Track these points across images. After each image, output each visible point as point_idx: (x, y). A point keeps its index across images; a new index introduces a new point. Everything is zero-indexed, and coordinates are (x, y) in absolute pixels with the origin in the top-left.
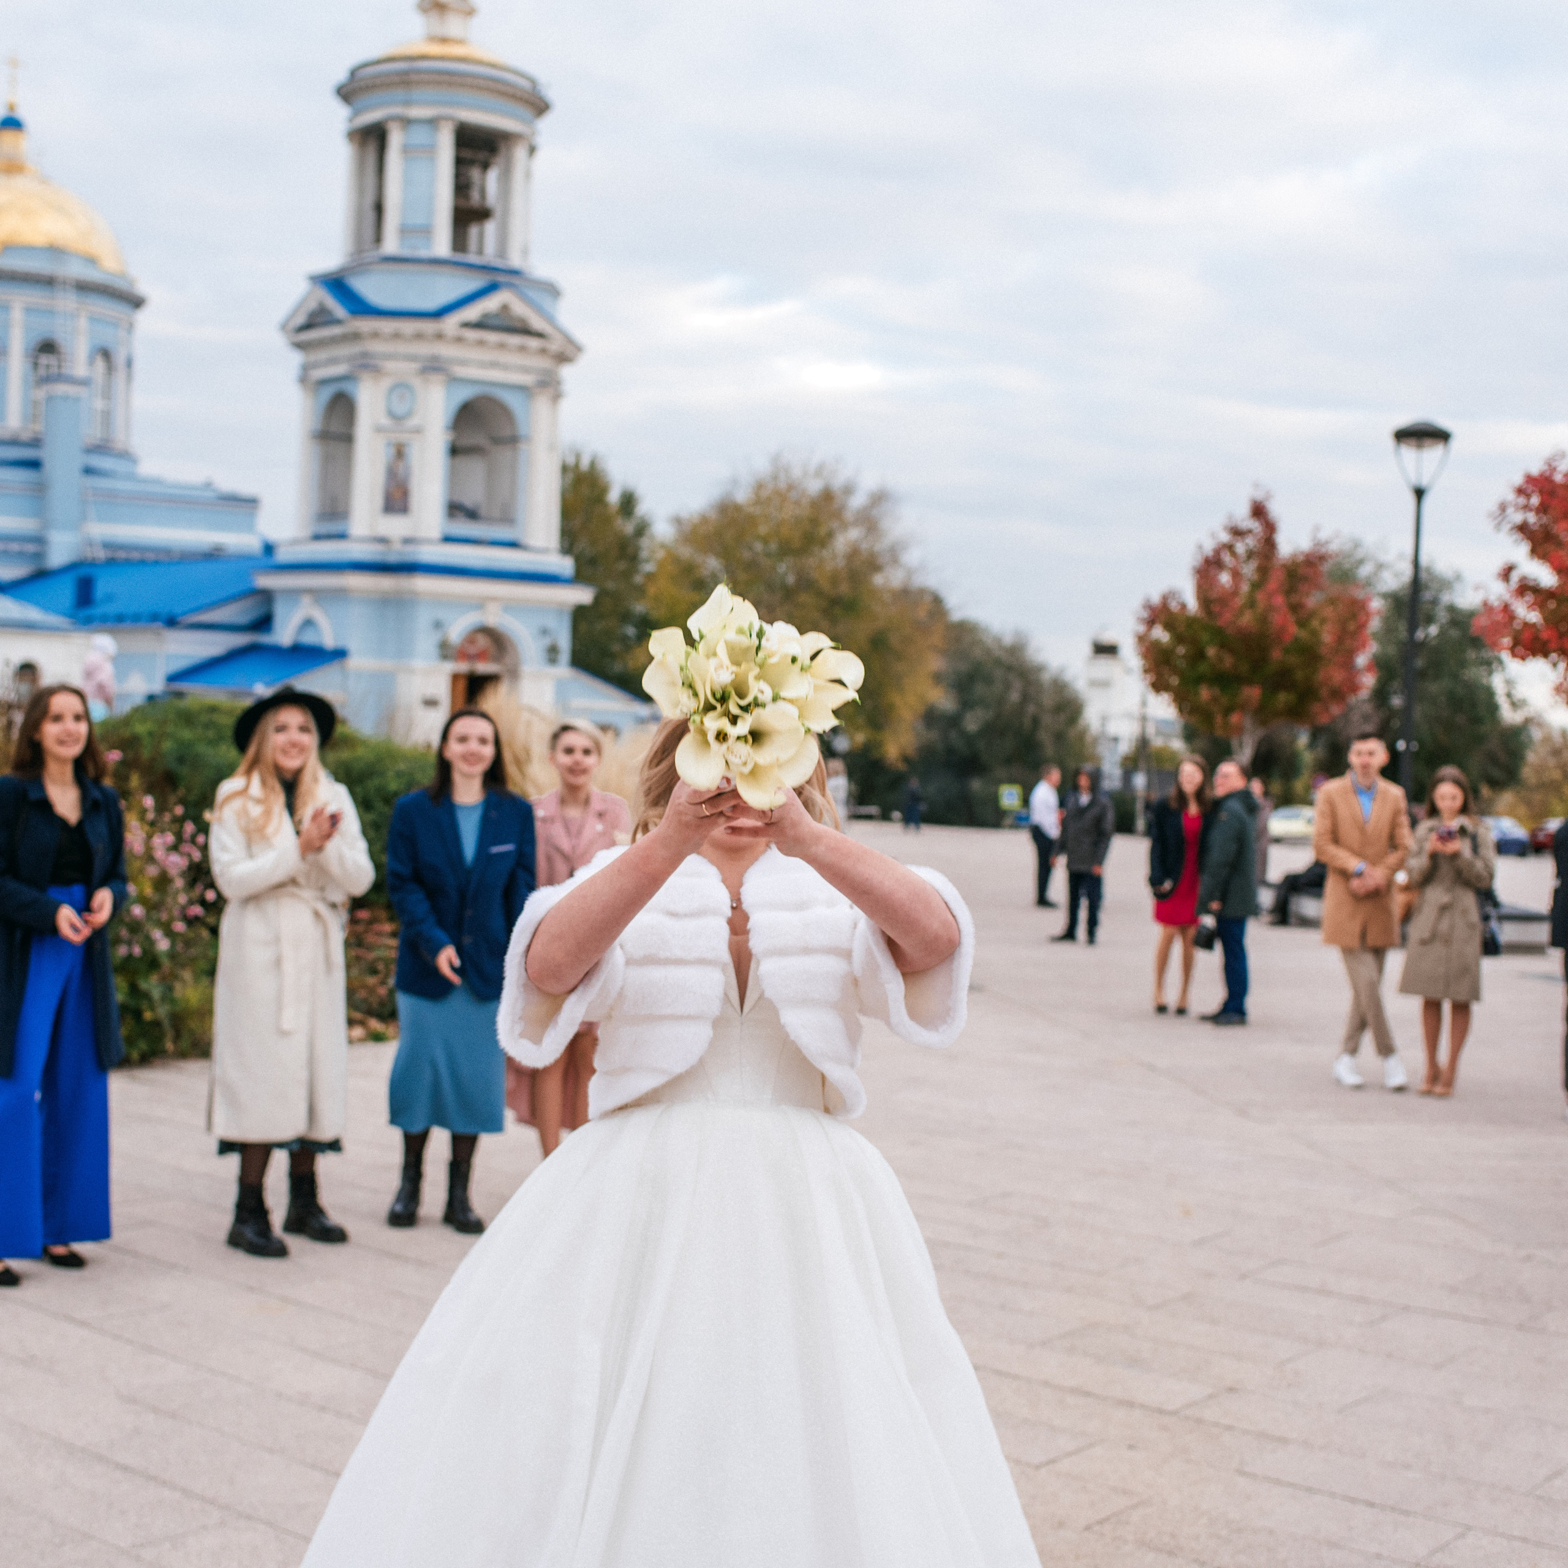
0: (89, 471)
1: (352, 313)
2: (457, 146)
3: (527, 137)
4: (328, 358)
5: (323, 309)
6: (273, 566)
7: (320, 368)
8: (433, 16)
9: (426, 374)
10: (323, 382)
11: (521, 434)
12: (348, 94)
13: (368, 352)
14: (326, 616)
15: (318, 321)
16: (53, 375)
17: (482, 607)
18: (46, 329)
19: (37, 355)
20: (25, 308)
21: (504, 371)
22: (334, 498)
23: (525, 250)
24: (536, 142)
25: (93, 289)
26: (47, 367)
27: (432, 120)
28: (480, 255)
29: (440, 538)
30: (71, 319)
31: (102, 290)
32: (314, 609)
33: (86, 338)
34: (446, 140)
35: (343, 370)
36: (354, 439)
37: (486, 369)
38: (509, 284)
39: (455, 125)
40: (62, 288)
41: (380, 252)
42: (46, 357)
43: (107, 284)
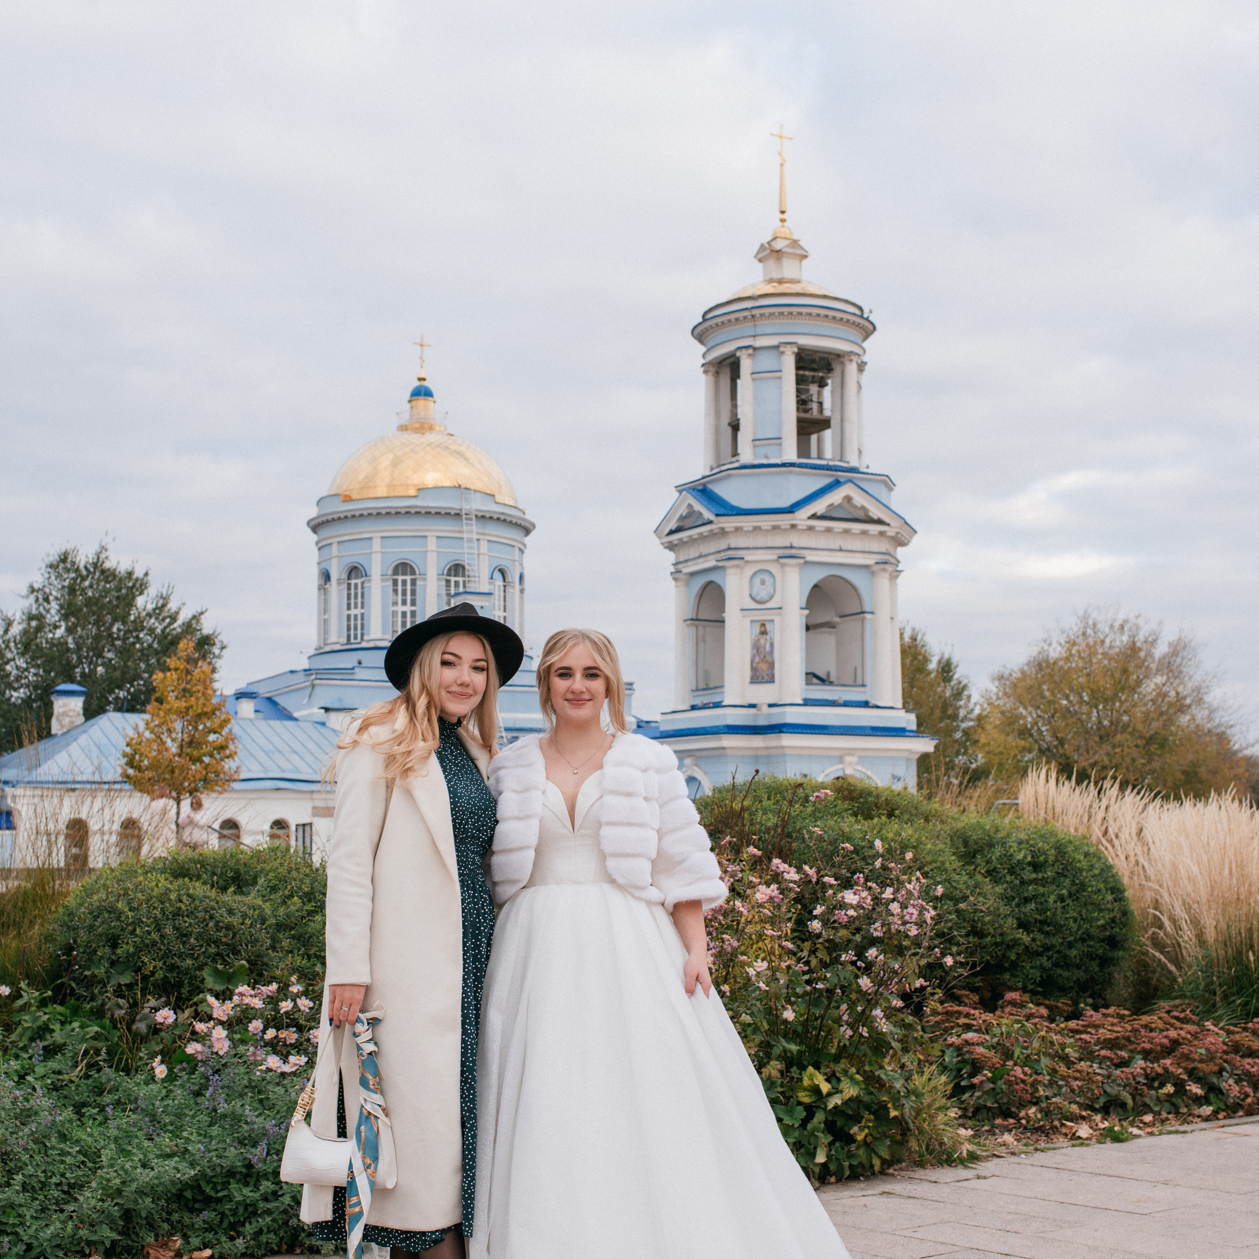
1: (717, 515)
2: (798, 368)
3: (859, 355)
4: (697, 555)
5: (692, 512)
6: (658, 735)
7: (690, 563)
8: (771, 263)
9: (783, 561)
10: (692, 574)
11: (867, 608)
12: (700, 334)
13: (732, 546)
14: (705, 773)
15: (687, 523)
16: (461, 589)
17: (841, 760)
18: (455, 553)
19: (449, 574)
20: (438, 537)
21: (849, 554)
22: (706, 673)
23: (860, 452)
24: (865, 358)
25: (491, 518)
26: (457, 584)
27: (776, 347)
28: (820, 457)
29: (801, 702)
30: (475, 544)
31: (498, 519)
32: (695, 768)
33: (486, 558)
34: (789, 363)
35: (711, 563)
36: (723, 622)
37: (833, 554)
38: (850, 481)
39: (796, 350)
40: (466, 519)
41: (738, 461)
42: (456, 576)
43: (502, 513)
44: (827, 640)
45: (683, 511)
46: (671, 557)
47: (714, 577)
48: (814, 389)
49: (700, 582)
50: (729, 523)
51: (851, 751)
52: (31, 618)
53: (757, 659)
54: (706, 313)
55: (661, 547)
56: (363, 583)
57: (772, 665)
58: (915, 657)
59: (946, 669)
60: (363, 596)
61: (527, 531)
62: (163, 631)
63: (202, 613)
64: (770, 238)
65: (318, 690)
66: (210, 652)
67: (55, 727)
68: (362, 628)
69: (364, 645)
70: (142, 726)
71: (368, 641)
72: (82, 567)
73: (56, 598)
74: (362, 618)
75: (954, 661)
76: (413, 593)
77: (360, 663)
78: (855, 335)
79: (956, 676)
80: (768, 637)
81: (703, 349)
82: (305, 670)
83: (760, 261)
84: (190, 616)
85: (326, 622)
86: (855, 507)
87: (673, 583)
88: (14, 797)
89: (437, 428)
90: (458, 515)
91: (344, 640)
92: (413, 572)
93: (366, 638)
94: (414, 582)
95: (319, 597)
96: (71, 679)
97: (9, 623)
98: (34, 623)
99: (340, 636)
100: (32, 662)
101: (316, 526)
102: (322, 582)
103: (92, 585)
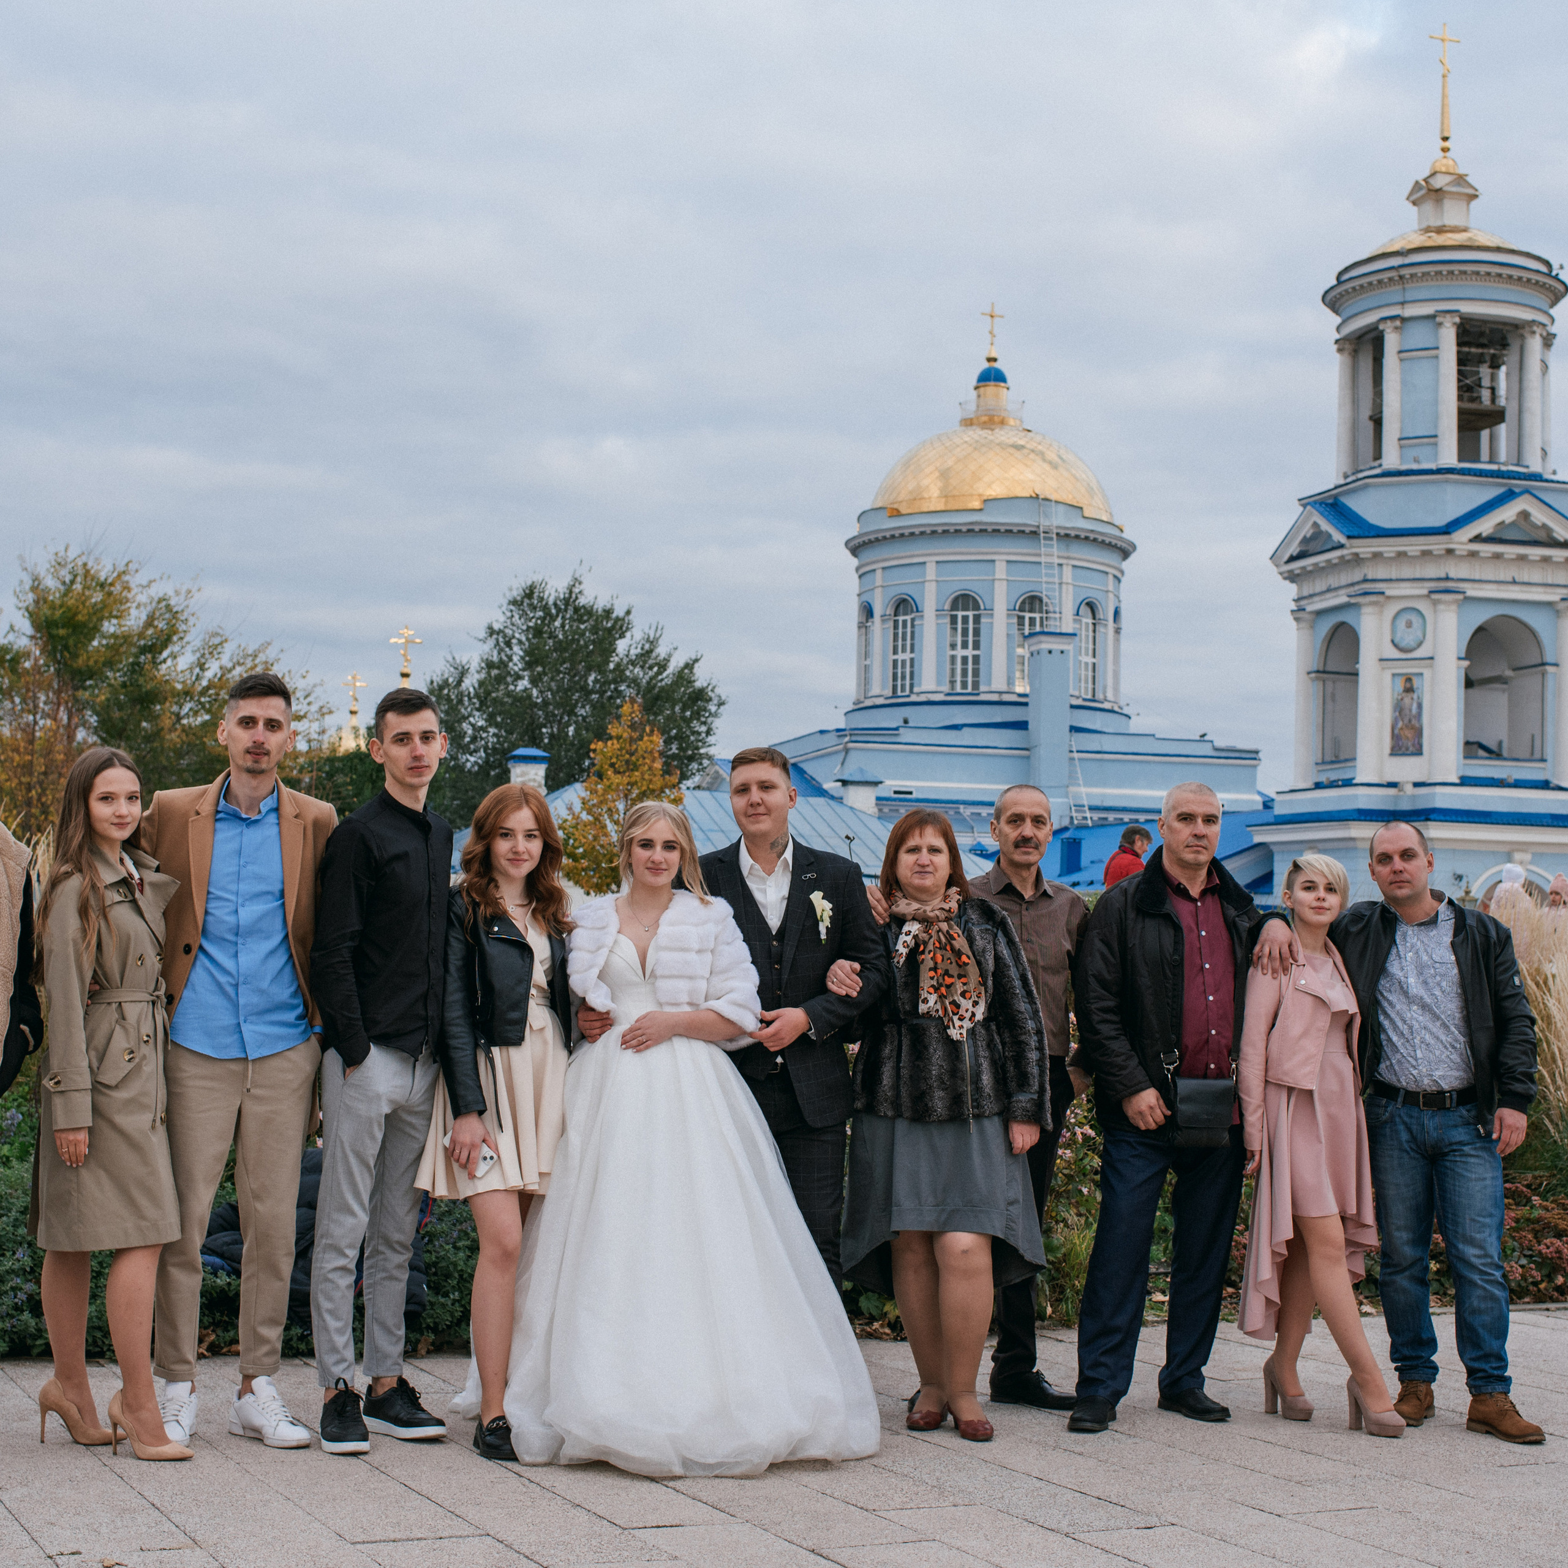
0: (1074, 729)
1: (1349, 537)
2: (1459, 344)
3: (1543, 325)
4: (1324, 588)
5: (1318, 534)
6: (1272, 820)
7: (1316, 599)
8: (1429, 206)
9: (1435, 596)
10: (1319, 613)
11: (1549, 658)
12: (1333, 300)
13: (1370, 577)
15: (1311, 547)
16: (1038, 629)
18: (1030, 583)
19: (1021, 610)
20: (1009, 562)
21: (1525, 588)
22: (1336, 744)
23: (1544, 452)
24: (1553, 330)
25: (1077, 537)
26: (1032, 621)
27: (1431, 317)
28: (1491, 461)
29: (1457, 781)
30: (1056, 571)
31: (1087, 538)
33: (1071, 588)
34: (1448, 337)
35: (1342, 599)
36: (1356, 674)
37: (1503, 587)
38: (1527, 491)
39: (1457, 320)
40: (1045, 538)
41: (1380, 465)
42: (1031, 611)
43: (1092, 531)
44: (1497, 700)
45: (1307, 531)
46: (1292, 590)
47: (1346, 617)
48: (1485, 371)
49: (1328, 623)
50: (1365, 547)
51: (1523, 846)
52: (490, 665)
53: (1400, 724)
54: (1340, 274)
55: (1280, 577)
56: (913, 620)
57: (1419, 732)
60: (912, 638)
61: (1125, 551)
62: (648, 683)
63: (696, 660)
64: (1427, 173)
65: (852, 754)
66: (705, 710)
68: (912, 678)
69: (914, 698)
70: (577, 807)
71: (918, 694)
72: (551, 601)
73: (520, 642)
74: (912, 666)
76: (977, 632)
77: (906, 721)
78: (1541, 301)
80: (1415, 696)
81: (1338, 320)
82: (838, 730)
83: (1414, 203)
84: (681, 664)
85: (867, 668)
86: (1534, 526)
87: (1294, 624)
89: (1012, 422)
90: (1035, 534)
91: (888, 692)
92: (976, 607)
93: (916, 690)
94: (977, 619)
95: (859, 636)
96: (535, 742)
97: (463, 673)
98: (494, 672)
99: (883, 687)
100: (491, 720)
101: (856, 548)
102: (864, 620)
103: (563, 626)
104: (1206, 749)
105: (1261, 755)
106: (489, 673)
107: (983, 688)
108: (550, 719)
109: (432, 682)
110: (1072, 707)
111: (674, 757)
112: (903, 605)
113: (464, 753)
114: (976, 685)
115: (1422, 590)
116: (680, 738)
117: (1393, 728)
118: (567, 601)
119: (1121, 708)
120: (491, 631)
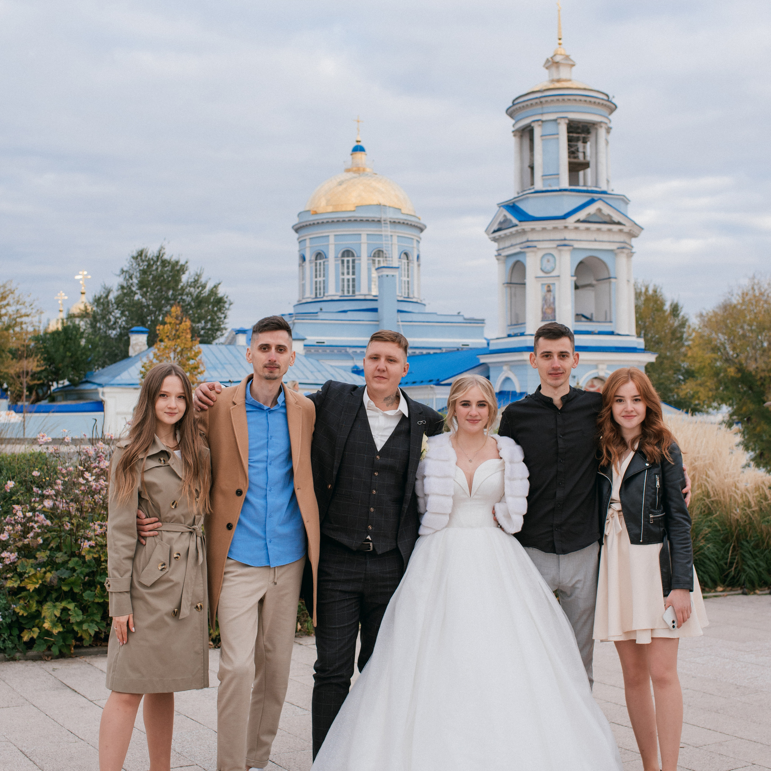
0: (400, 311)
1: (520, 221)
2: (569, 132)
3: (606, 123)
4: (509, 245)
5: (506, 220)
6: (488, 352)
7: (506, 250)
8: (554, 69)
9: (560, 248)
10: (508, 256)
11: (612, 275)
12: (511, 113)
13: (530, 239)
14: (516, 375)
15: (503, 226)
16: (382, 265)
17: (596, 367)
18: (378, 244)
19: (374, 256)
20: (368, 235)
21: (600, 243)
22: (517, 315)
23: (608, 181)
24: (611, 125)
25: (399, 223)
26: (379, 261)
27: (555, 120)
28: (585, 185)
30: (389, 238)
31: (403, 223)
32: (509, 372)
33: (397, 247)
34: (563, 129)
35: (517, 249)
36: (524, 284)
37: (591, 243)
38: (600, 199)
39: (567, 121)
40: (384, 223)
41: (533, 188)
42: (379, 257)
43: (406, 220)
44: (589, 295)
45: (501, 219)
46: (495, 245)
47: (520, 258)
48: (580, 145)
49: (512, 260)
50: (528, 226)
51: (603, 362)
52: (122, 287)
53: (545, 307)
54: (514, 101)
55: (489, 240)
56: (324, 262)
57: (554, 310)
58: (656, 302)
59: (675, 309)
60: (324, 270)
61: (422, 230)
62: (197, 295)
63: (219, 284)
64: (552, 55)
65: (296, 326)
66: (224, 307)
67: (131, 352)
68: (324, 289)
69: (325, 299)
71: (327, 296)
72: (151, 257)
73: (136, 277)
74: (324, 283)
75: (680, 305)
76: (353, 267)
77: (321, 309)
78: (605, 112)
79: (682, 314)
80: (552, 294)
81: (513, 122)
82: (290, 314)
83: (547, 68)
84: (212, 286)
85: (303, 286)
86: (604, 215)
87: (496, 261)
88: (103, 393)
89: (368, 170)
90: (379, 221)
91: (314, 296)
92: (353, 255)
93: (326, 294)
94: (353, 261)
95: (299, 271)
96: (143, 324)
97: (109, 292)
98: (125, 291)
99: (311, 293)
100: (122, 313)
101: (297, 229)
102: (301, 262)
103: (157, 269)
104: (460, 319)
105: (486, 321)
106: (123, 292)
107: (357, 293)
108: (150, 313)
109: (95, 296)
110: (398, 301)
111: (209, 329)
112: (319, 255)
113: (110, 329)
114: (354, 292)
115: (554, 245)
116: (212, 320)
117: (542, 309)
118: (158, 257)
119: (421, 301)
120: (123, 271)
